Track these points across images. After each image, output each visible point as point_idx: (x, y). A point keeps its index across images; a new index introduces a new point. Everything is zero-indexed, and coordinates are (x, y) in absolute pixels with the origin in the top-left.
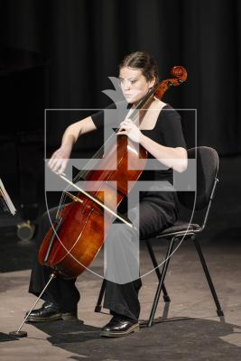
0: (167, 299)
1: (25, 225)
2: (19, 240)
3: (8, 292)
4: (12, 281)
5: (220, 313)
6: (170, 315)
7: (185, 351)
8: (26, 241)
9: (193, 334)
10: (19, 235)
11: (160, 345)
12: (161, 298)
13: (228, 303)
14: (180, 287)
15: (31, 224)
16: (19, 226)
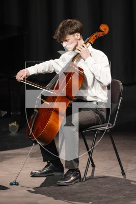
0: (93, 166)
1: (13, 124)
2: (10, 132)
3: (4, 162)
4: (7, 156)
5: (123, 174)
6: (95, 175)
7: (104, 195)
8: (14, 133)
9: (108, 186)
10: (10, 130)
11: (90, 192)
12: (90, 165)
13: (128, 168)
14: (100, 159)
15: (17, 124)
16: (10, 125)
